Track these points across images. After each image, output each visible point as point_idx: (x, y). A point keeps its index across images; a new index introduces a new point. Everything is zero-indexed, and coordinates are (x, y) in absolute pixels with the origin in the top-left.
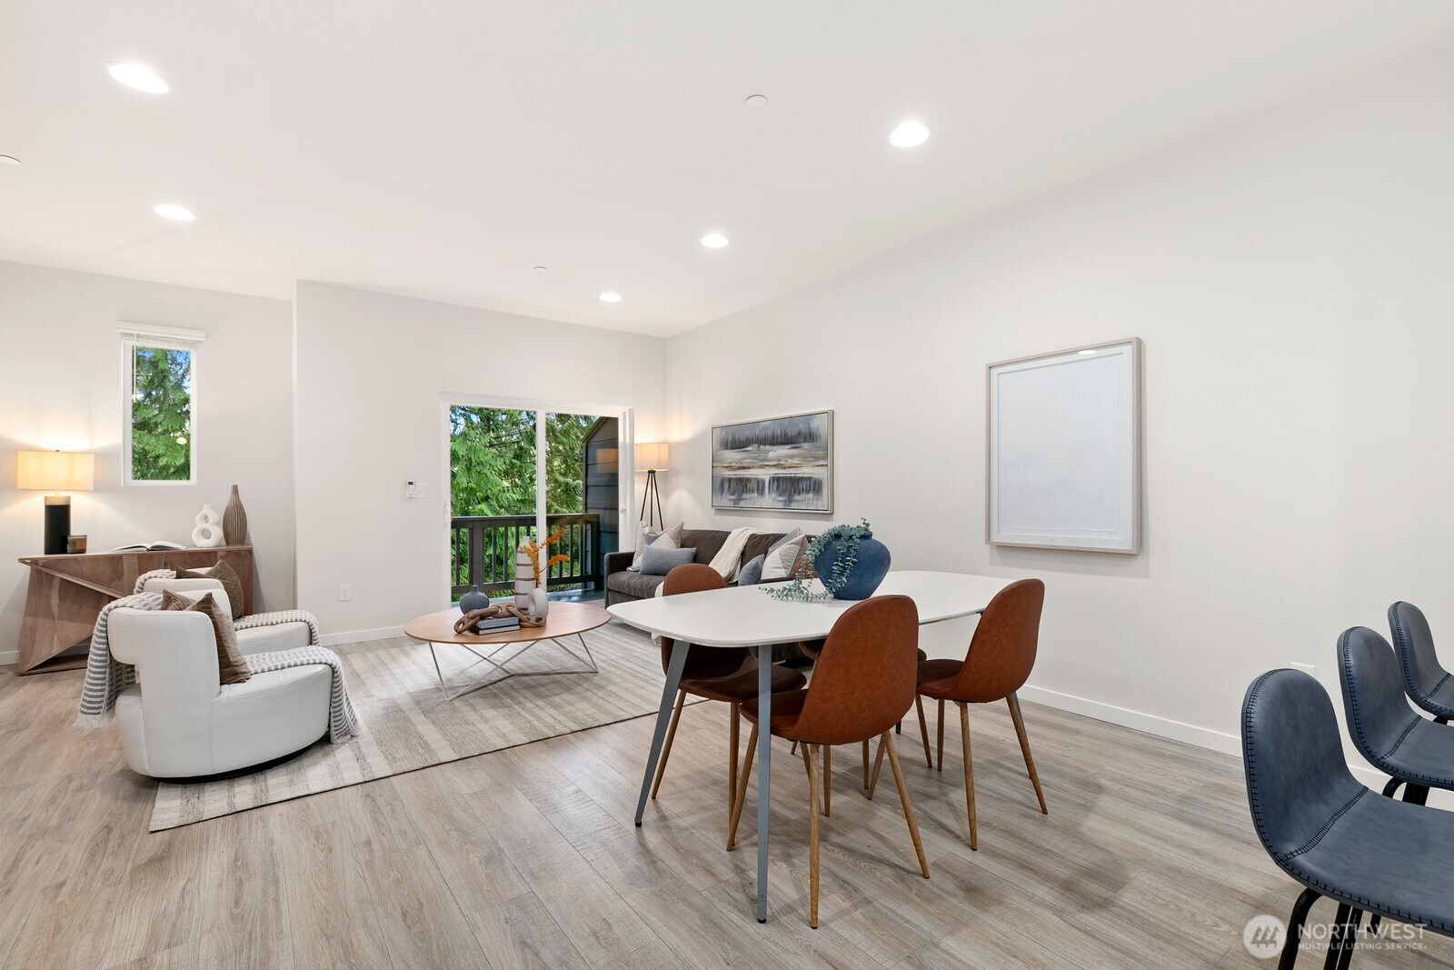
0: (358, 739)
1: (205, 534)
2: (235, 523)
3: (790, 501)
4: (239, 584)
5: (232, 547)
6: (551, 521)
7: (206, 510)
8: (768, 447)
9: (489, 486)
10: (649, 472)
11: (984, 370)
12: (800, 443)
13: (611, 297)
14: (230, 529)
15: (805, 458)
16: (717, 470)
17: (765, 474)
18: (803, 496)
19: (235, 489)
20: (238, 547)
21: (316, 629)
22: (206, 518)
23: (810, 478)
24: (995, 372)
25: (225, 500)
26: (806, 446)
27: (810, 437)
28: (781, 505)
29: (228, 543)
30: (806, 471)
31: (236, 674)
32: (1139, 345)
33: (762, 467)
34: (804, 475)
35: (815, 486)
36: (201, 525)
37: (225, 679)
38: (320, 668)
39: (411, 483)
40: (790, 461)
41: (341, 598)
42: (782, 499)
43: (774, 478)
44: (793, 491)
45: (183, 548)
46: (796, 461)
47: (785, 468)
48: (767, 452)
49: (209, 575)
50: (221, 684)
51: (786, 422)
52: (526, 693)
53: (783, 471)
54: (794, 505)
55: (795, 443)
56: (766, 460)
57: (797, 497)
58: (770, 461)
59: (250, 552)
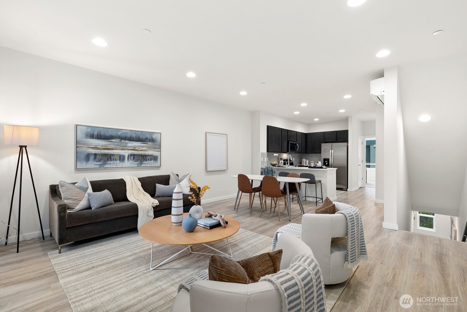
3: (141, 164)
8: (127, 141)
10: (21, 146)
12: (147, 142)
15: (150, 148)
16: (80, 150)
17: (126, 153)
18: (148, 162)
26: (150, 143)
27: (152, 140)
28: (136, 166)
30: (150, 152)
32: (227, 136)
33: (122, 149)
34: (149, 154)
35: (155, 158)
40: (141, 148)
42: (136, 163)
43: (131, 155)
44: (143, 159)
46: (144, 148)
47: (138, 151)
48: (127, 143)
51: (139, 133)
53: (137, 152)
54: (143, 165)
55: (144, 142)
56: (126, 147)
57: (145, 162)
58: (128, 147)
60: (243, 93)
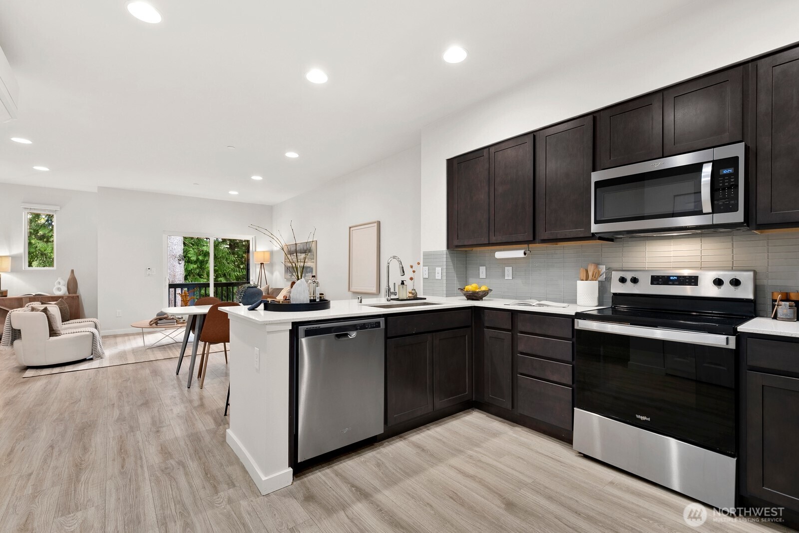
0: (103, 359)
1: (59, 289)
2: (72, 285)
4: (68, 307)
5: (71, 295)
6: (216, 285)
7: (59, 280)
9: (225, 268)
10: (261, 264)
11: (348, 228)
12: (307, 253)
13: (234, 193)
14: (70, 288)
15: (309, 259)
16: (286, 263)
18: (308, 274)
19: (73, 271)
20: (74, 295)
21: (98, 325)
22: (59, 283)
23: (310, 267)
24: (351, 229)
25: (68, 276)
26: (309, 254)
29: (69, 293)
30: (309, 264)
31: (56, 333)
32: (379, 223)
33: (298, 262)
35: (311, 270)
36: (57, 286)
37: (51, 335)
38: (88, 333)
39: (149, 269)
41: (118, 316)
44: (306, 272)
45: (49, 295)
46: (306, 260)
48: (299, 256)
49: (55, 304)
50: (50, 337)
51: (304, 244)
52: (178, 347)
58: (300, 260)
59: (78, 297)
60: (292, 155)
